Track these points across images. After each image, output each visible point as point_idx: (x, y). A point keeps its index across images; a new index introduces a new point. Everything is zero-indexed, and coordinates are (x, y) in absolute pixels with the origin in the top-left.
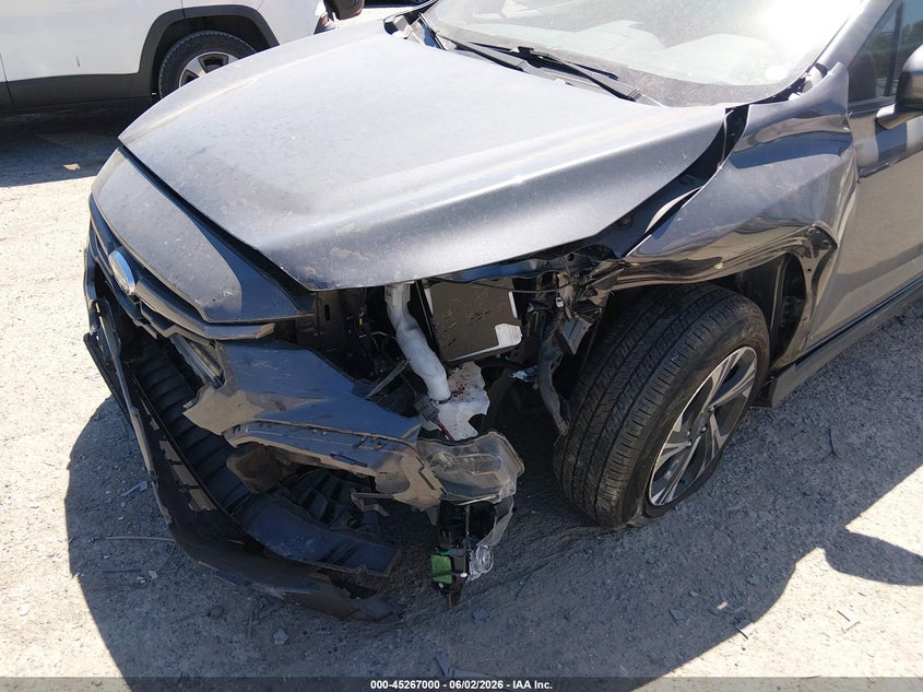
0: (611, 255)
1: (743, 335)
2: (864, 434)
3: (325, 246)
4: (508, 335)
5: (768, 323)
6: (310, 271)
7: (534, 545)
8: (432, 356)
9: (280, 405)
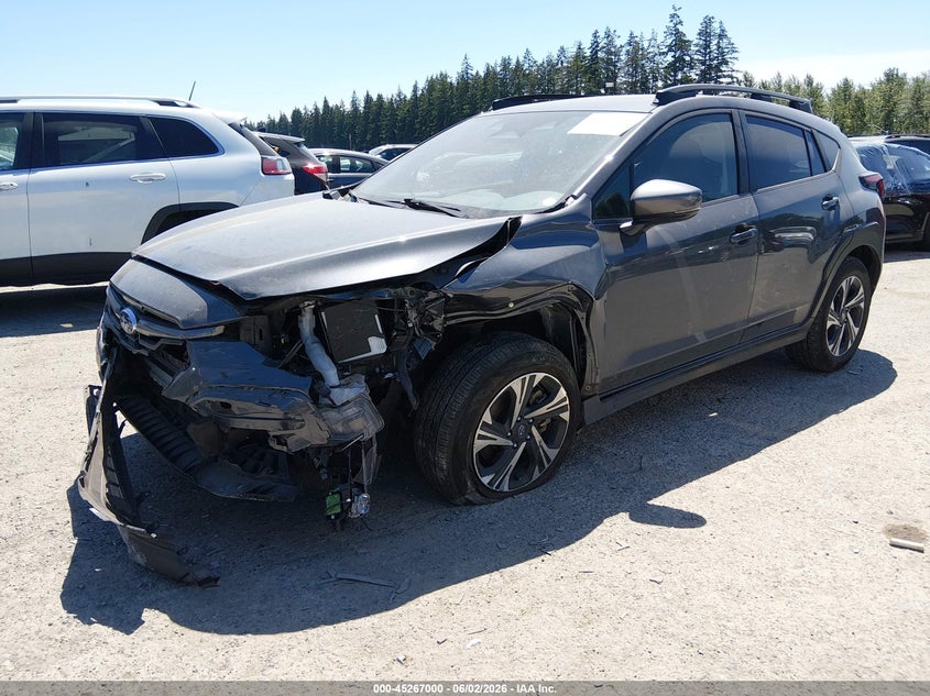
0: (434, 289)
1: (534, 360)
2: (666, 459)
3: (257, 276)
4: (377, 346)
5: (573, 365)
6: (246, 289)
7: (409, 519)
8: (327, 359)
9: (224, 375)
